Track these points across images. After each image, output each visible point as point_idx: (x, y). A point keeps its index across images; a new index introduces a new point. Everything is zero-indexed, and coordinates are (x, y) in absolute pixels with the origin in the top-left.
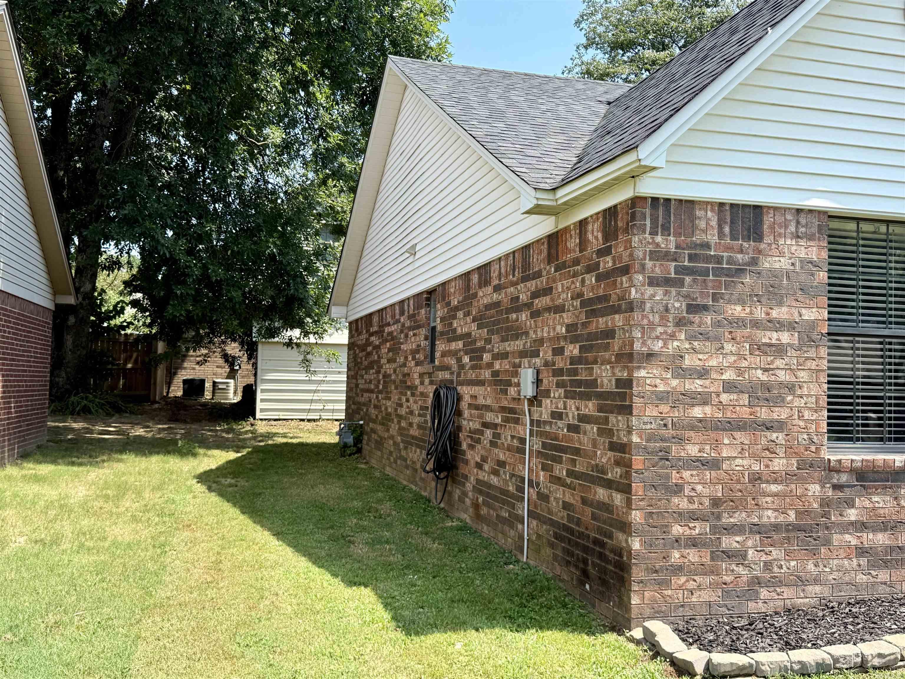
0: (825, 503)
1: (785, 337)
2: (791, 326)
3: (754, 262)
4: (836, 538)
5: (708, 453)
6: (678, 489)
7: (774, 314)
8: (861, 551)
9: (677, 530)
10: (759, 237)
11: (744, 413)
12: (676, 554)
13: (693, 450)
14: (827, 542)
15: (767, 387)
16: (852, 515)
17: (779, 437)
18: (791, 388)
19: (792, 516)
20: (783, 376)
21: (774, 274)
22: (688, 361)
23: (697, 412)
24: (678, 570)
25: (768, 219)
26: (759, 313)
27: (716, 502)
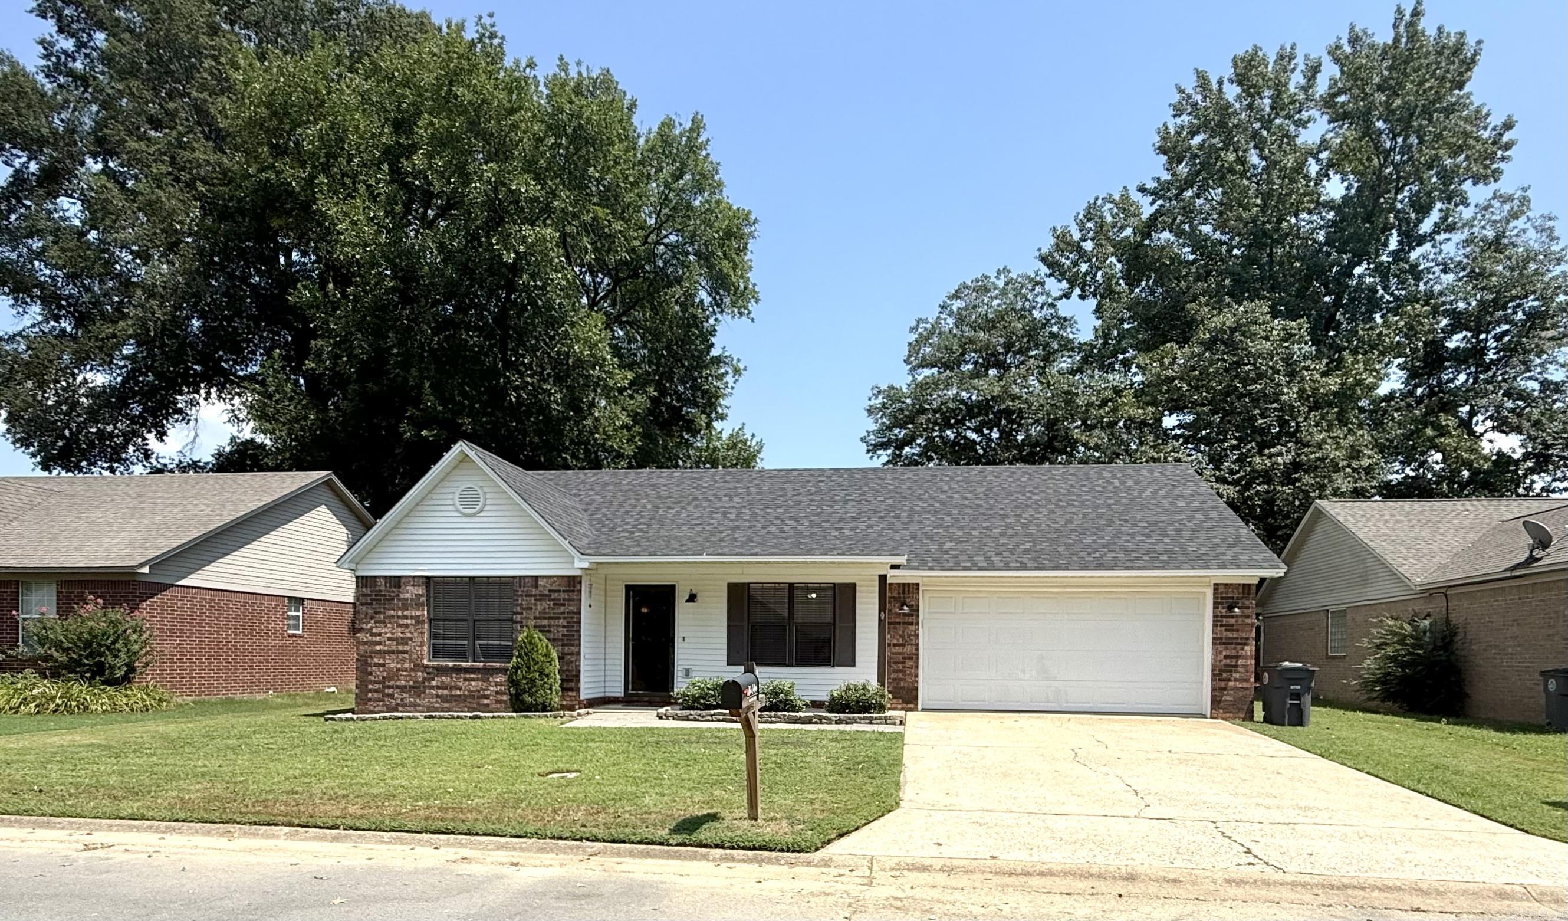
0: (424, 679)
1: (409, 621)
2: (412, 617)
3: (398, 595)
4: (427, 691)
5: (381, 661)
6: (371, 674)
7: (405, 613)
8: (438, 696)
9: (370, 687)
10: (400, 587)
11: (394, 648)
12: (370, 695)
13: (376, 660)
14: (424, 693)
15: (402, 638)
16: (434, 683)
17: (406, 656)
18: (411, 639)
19: (411, 683)
20: (409, 635)
21: (407, 600)
22: (374, 631)
23: (378, 648)
24: (370, 700)
25: (403, 580)
26: (400, 613)
27: (384, 678)
